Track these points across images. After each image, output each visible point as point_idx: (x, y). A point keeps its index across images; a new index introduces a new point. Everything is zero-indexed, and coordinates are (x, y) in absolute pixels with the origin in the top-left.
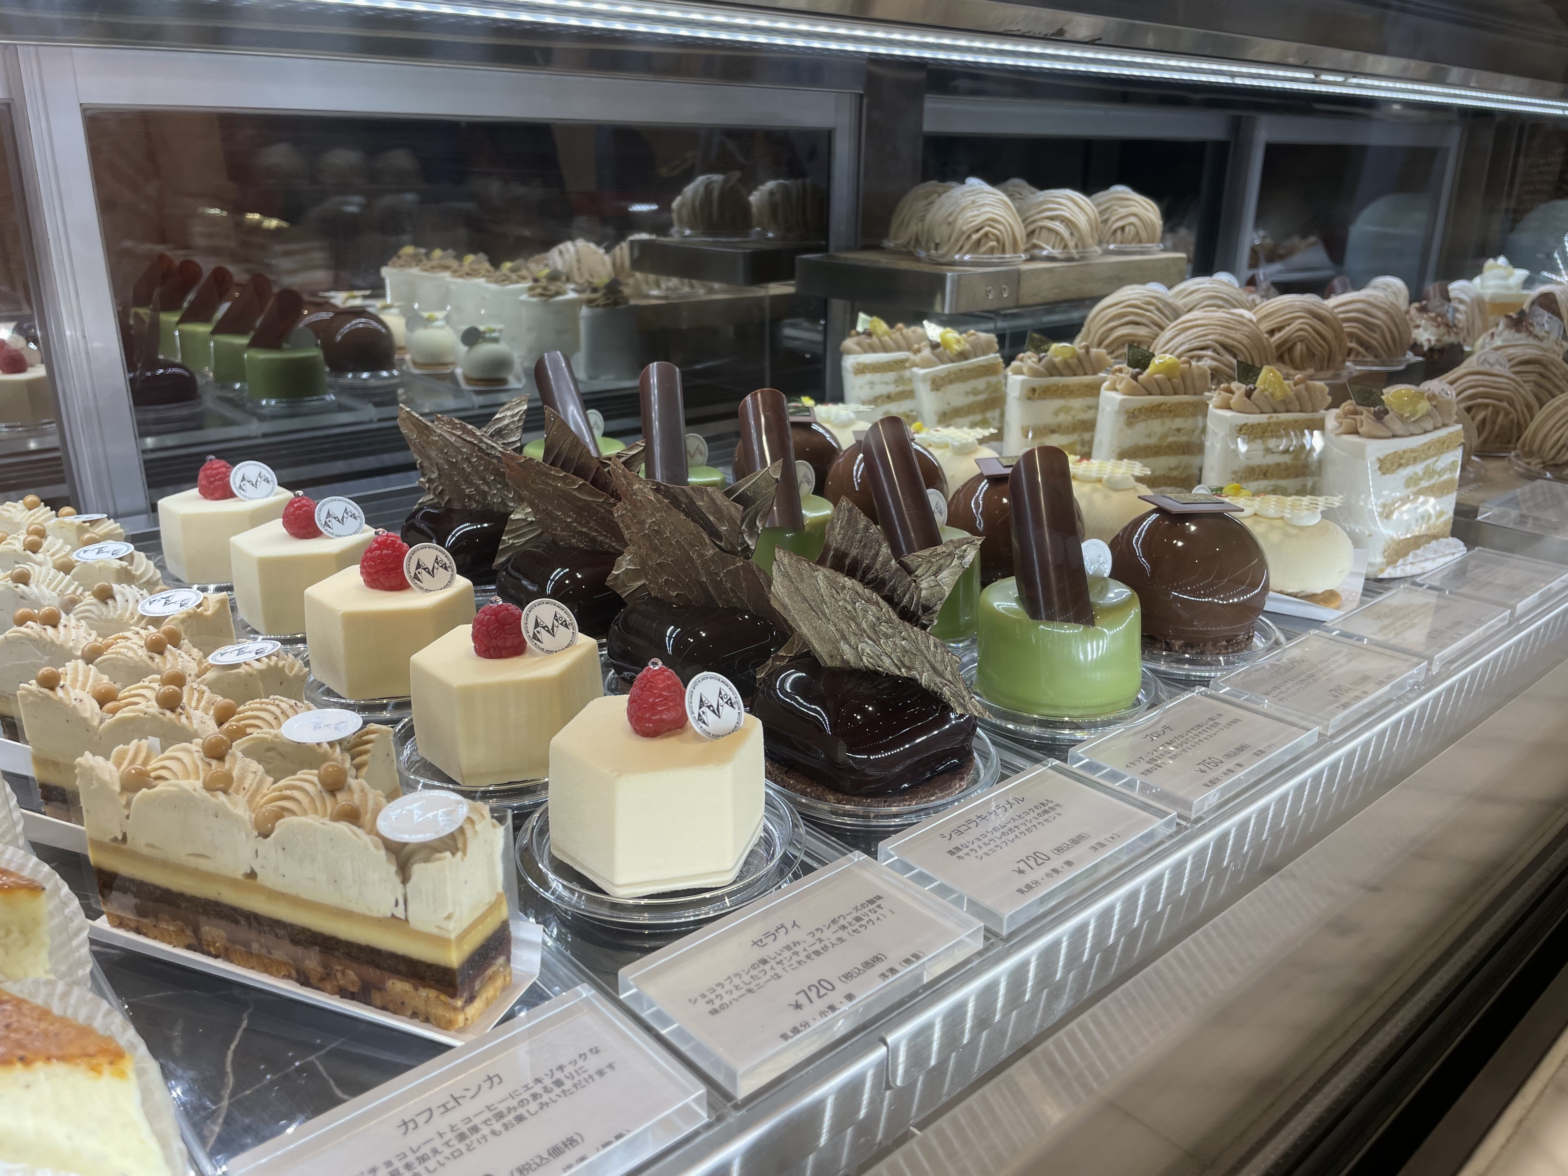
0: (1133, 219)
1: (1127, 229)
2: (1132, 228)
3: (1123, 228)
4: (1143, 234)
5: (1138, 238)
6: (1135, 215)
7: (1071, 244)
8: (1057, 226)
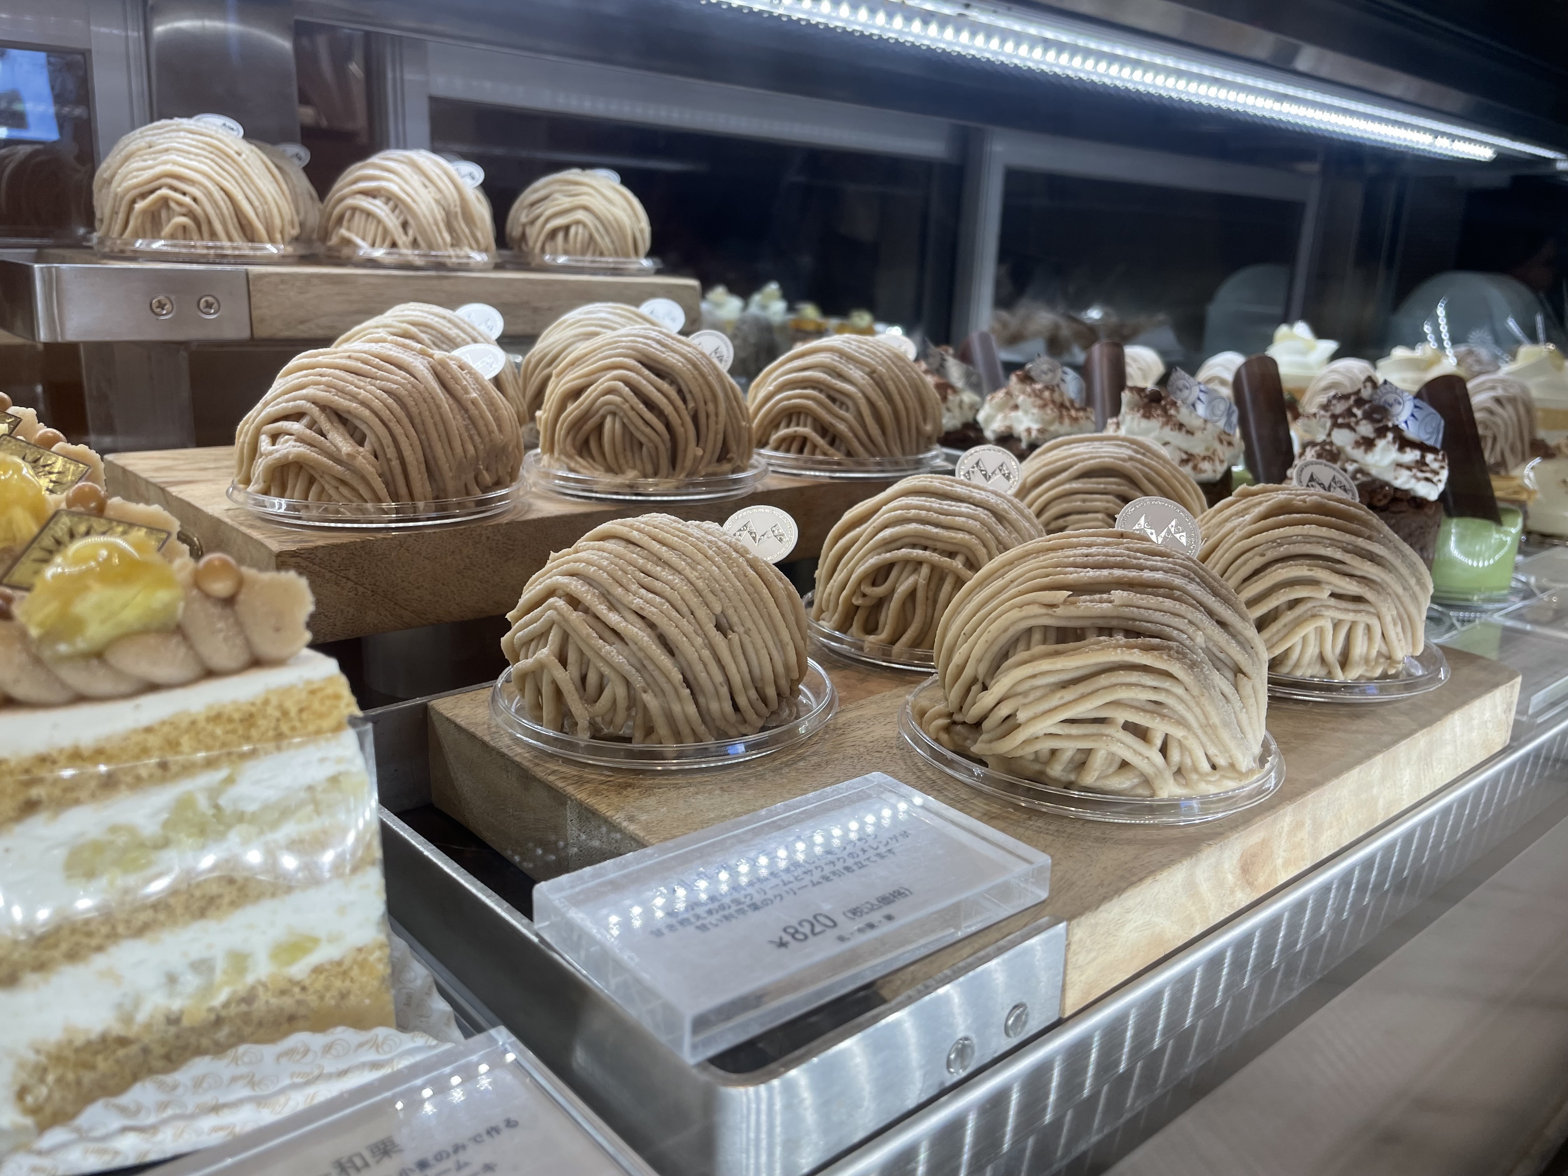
0: (580, 215)
1: (573, 230)
2: (581, 229)
3: (567, 228)
4: (604, 242)
5: (590, 244)
6: (586, 208)
7: (402, 239)
8: (377, 207)
